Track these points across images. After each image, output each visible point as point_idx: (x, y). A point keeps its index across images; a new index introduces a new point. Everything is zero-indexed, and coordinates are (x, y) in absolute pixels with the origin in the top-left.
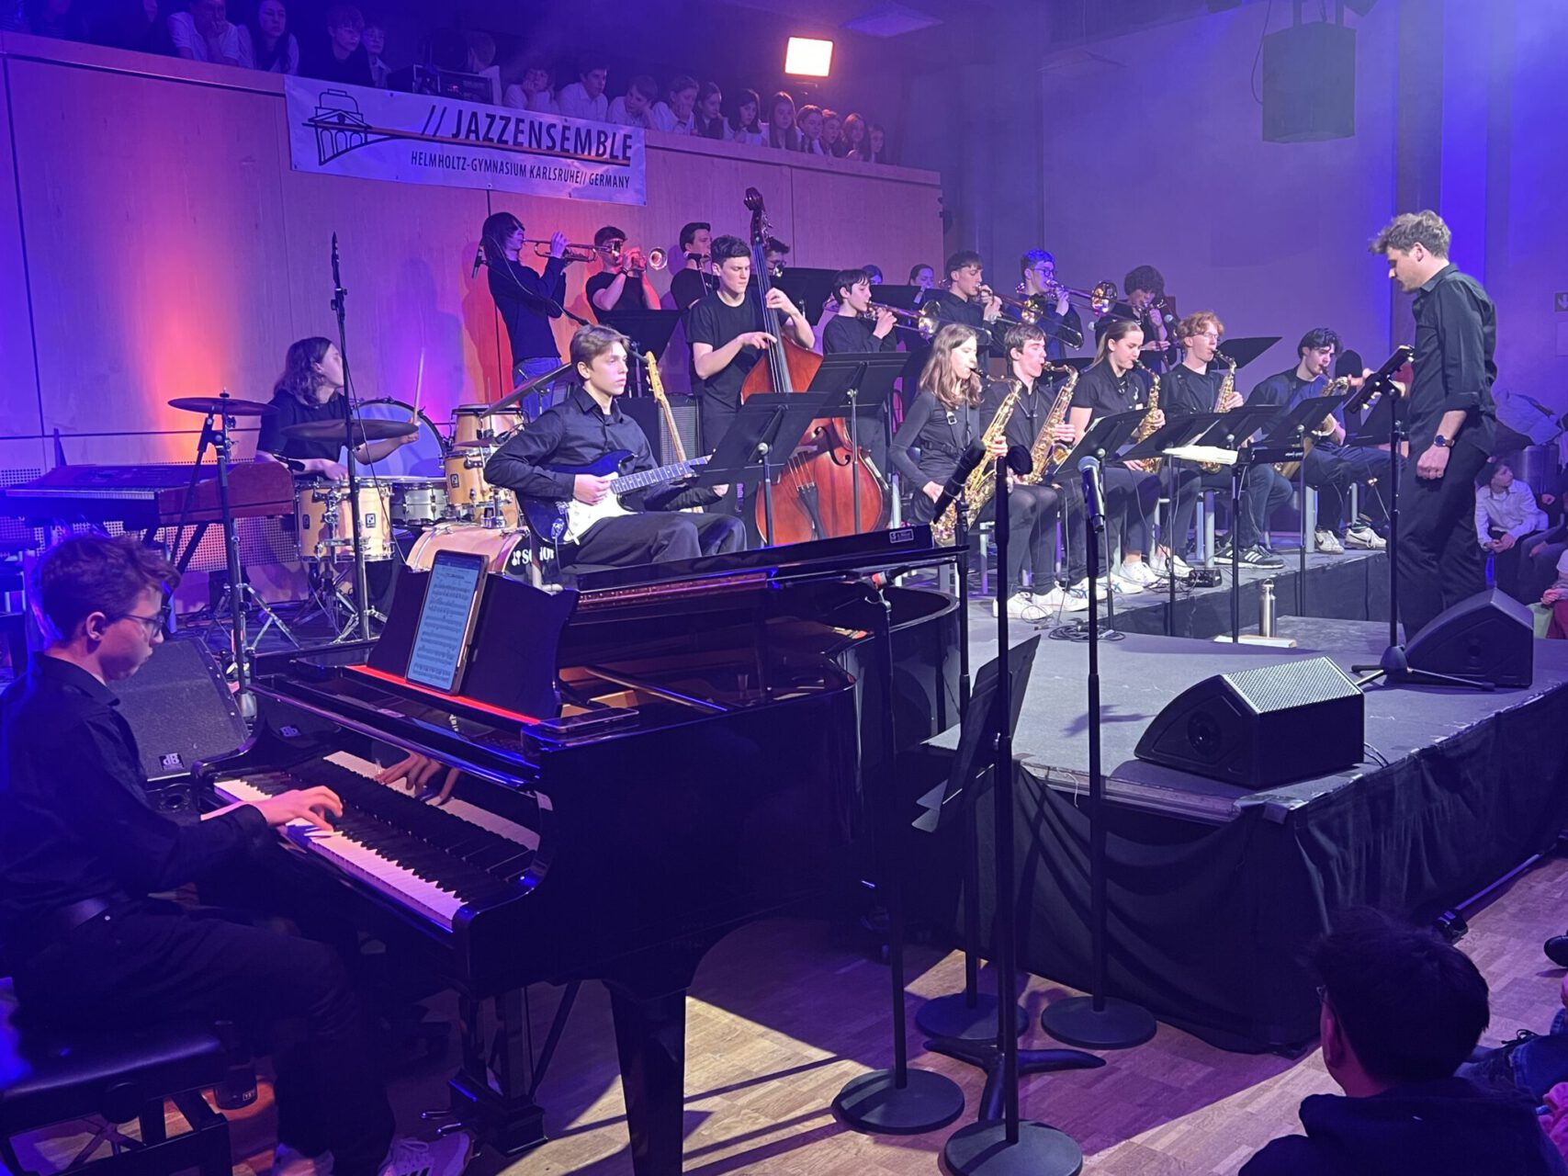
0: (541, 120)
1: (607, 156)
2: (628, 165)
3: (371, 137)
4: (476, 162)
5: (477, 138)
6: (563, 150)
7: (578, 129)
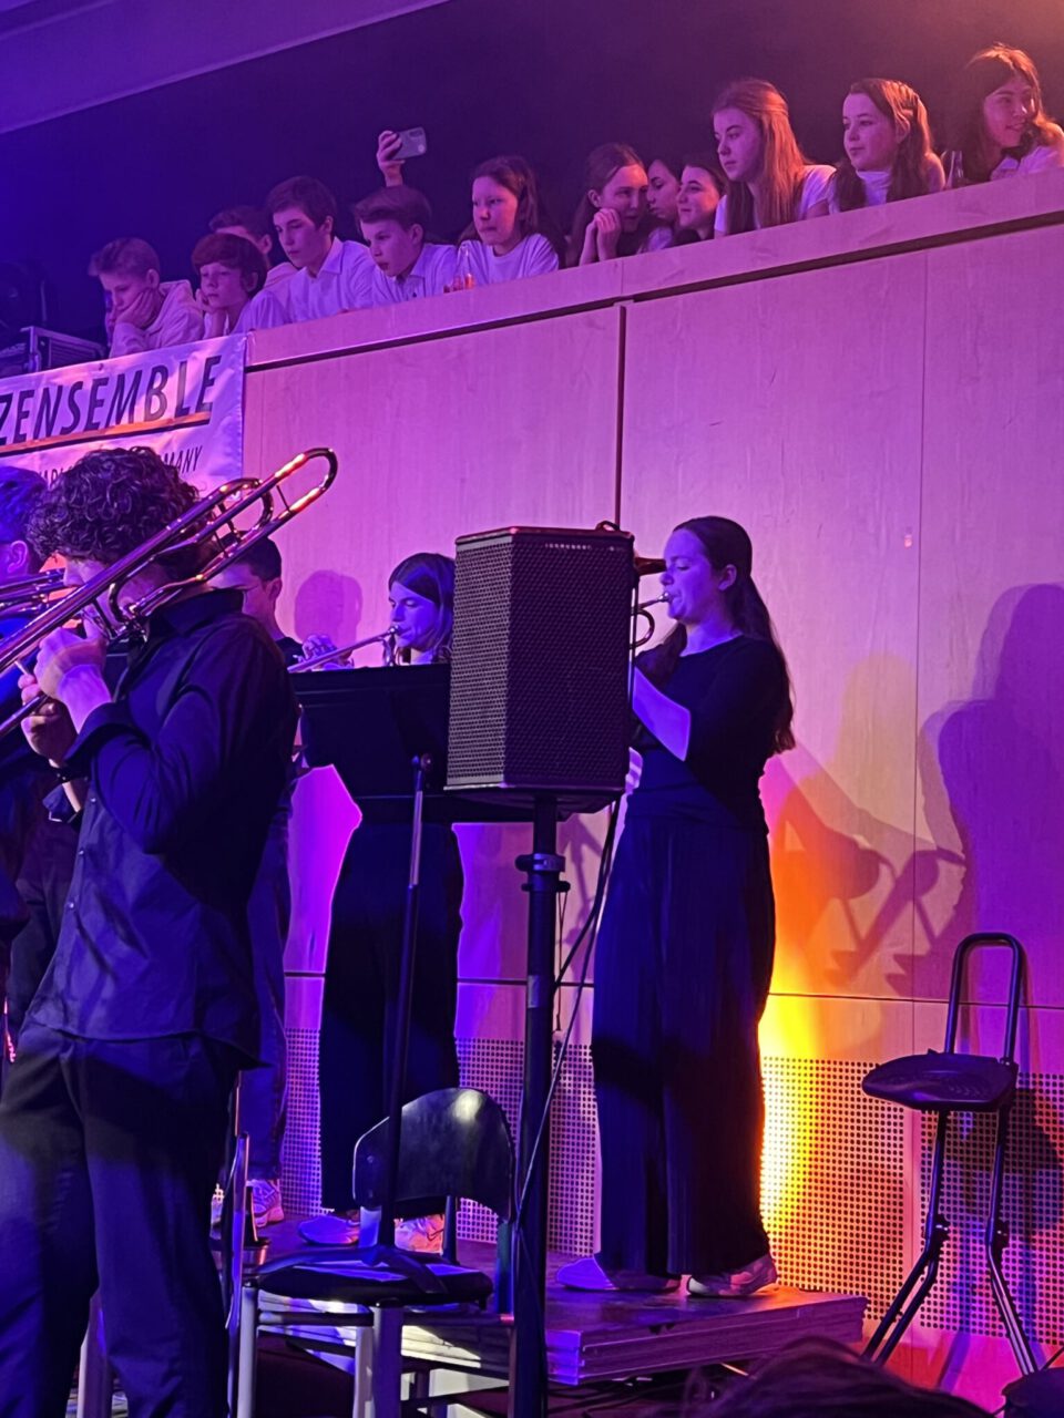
0: (59, 381)
1: (169, 414)
2: (206, 422)
6: (91, 426)
7: (121, 378)
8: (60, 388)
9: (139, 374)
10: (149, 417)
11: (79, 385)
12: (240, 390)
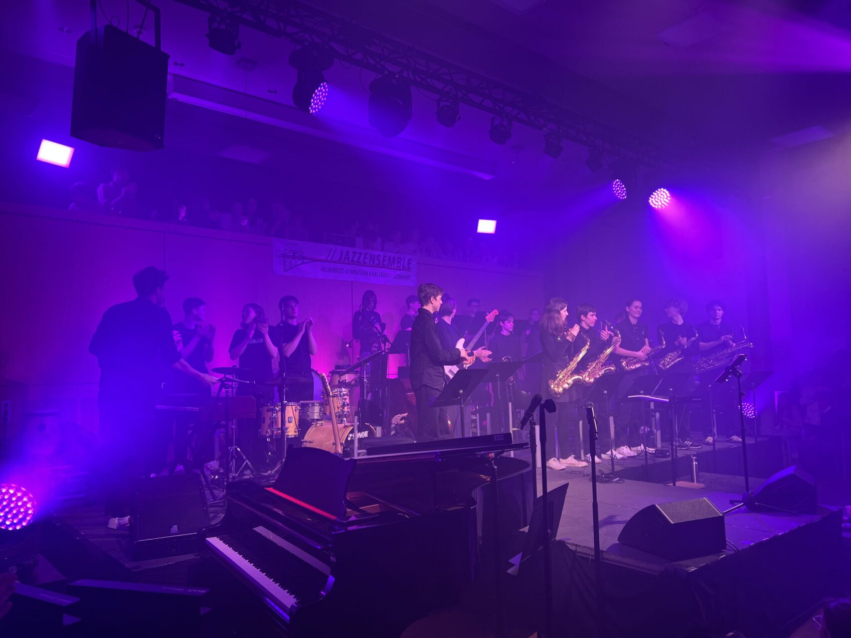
1: (401, 267)
2: (410, 271)
3: (305, 261)
4: (348, 271)
5: (349, 261)
6: (383, 265)
8: (374, 255)
9: (394, 258)
10: (397, 266)
11: (380, 256)
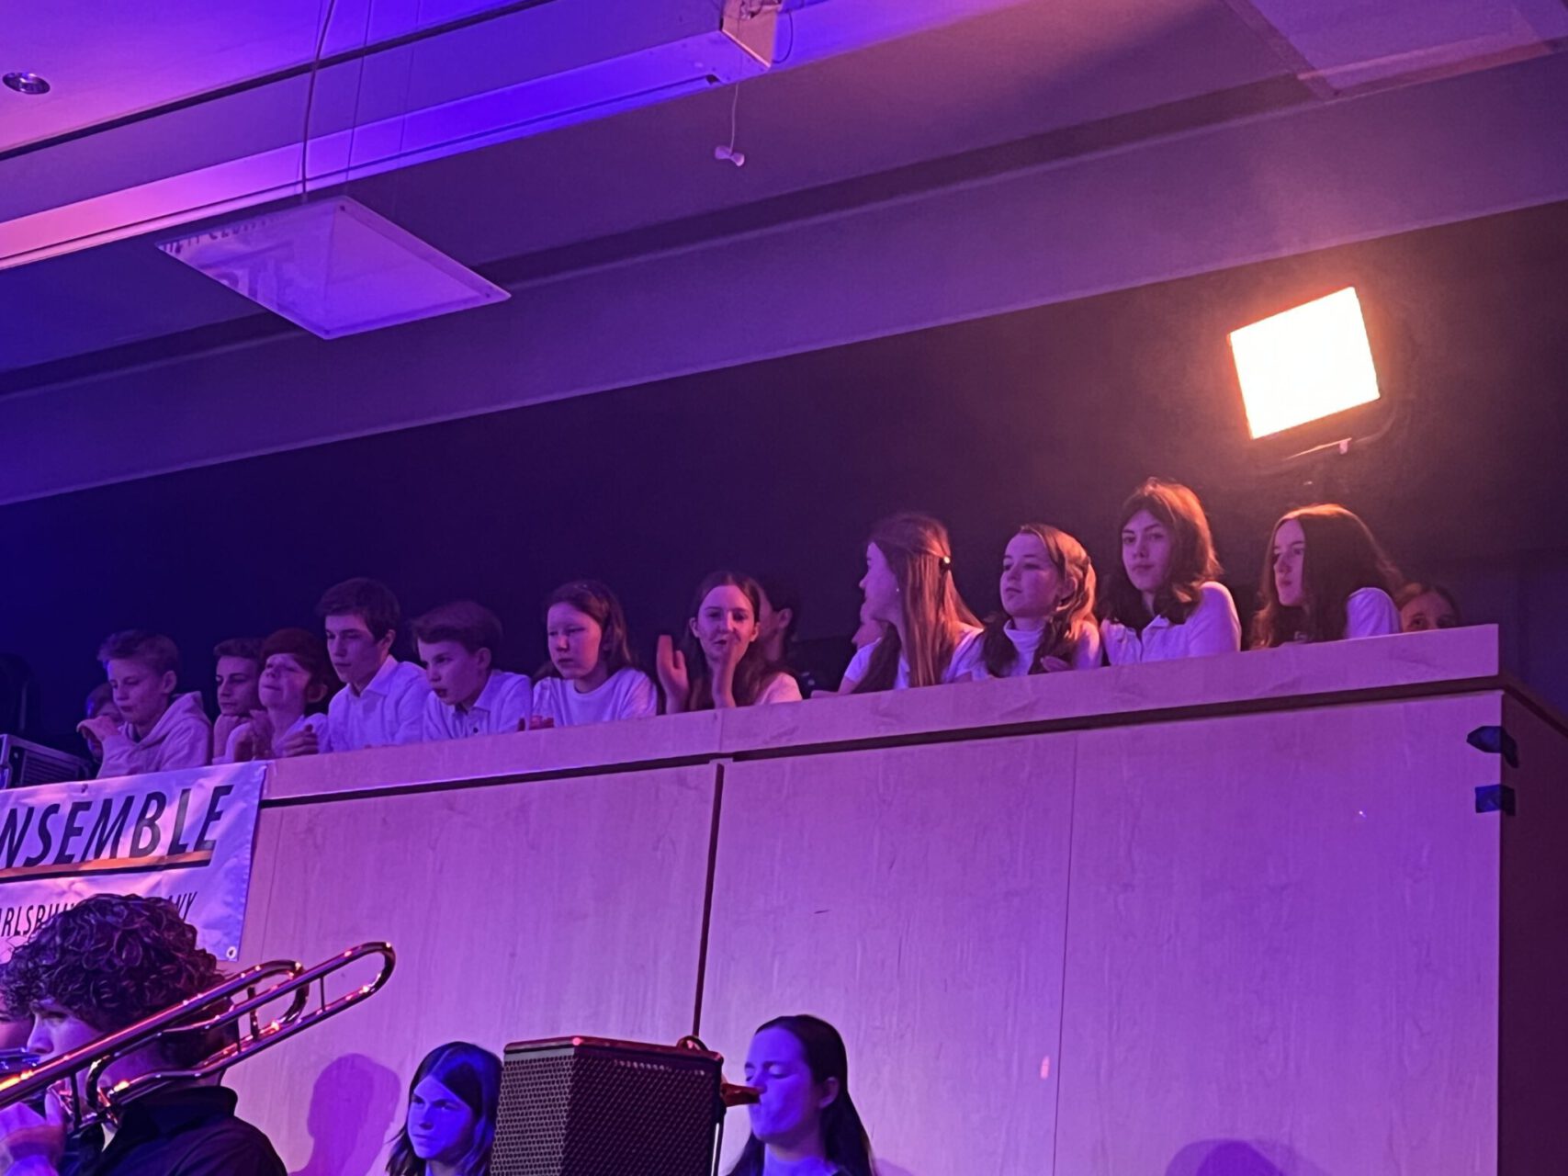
0: (30, 801)
1: (161, 851)
2: (205, 863)
6: (63, 858)
7: (107, 804)
8: (31, 810)
9: (129, 801)
10: (135, 852)
11: (54, 808)
12: (251, 828)
